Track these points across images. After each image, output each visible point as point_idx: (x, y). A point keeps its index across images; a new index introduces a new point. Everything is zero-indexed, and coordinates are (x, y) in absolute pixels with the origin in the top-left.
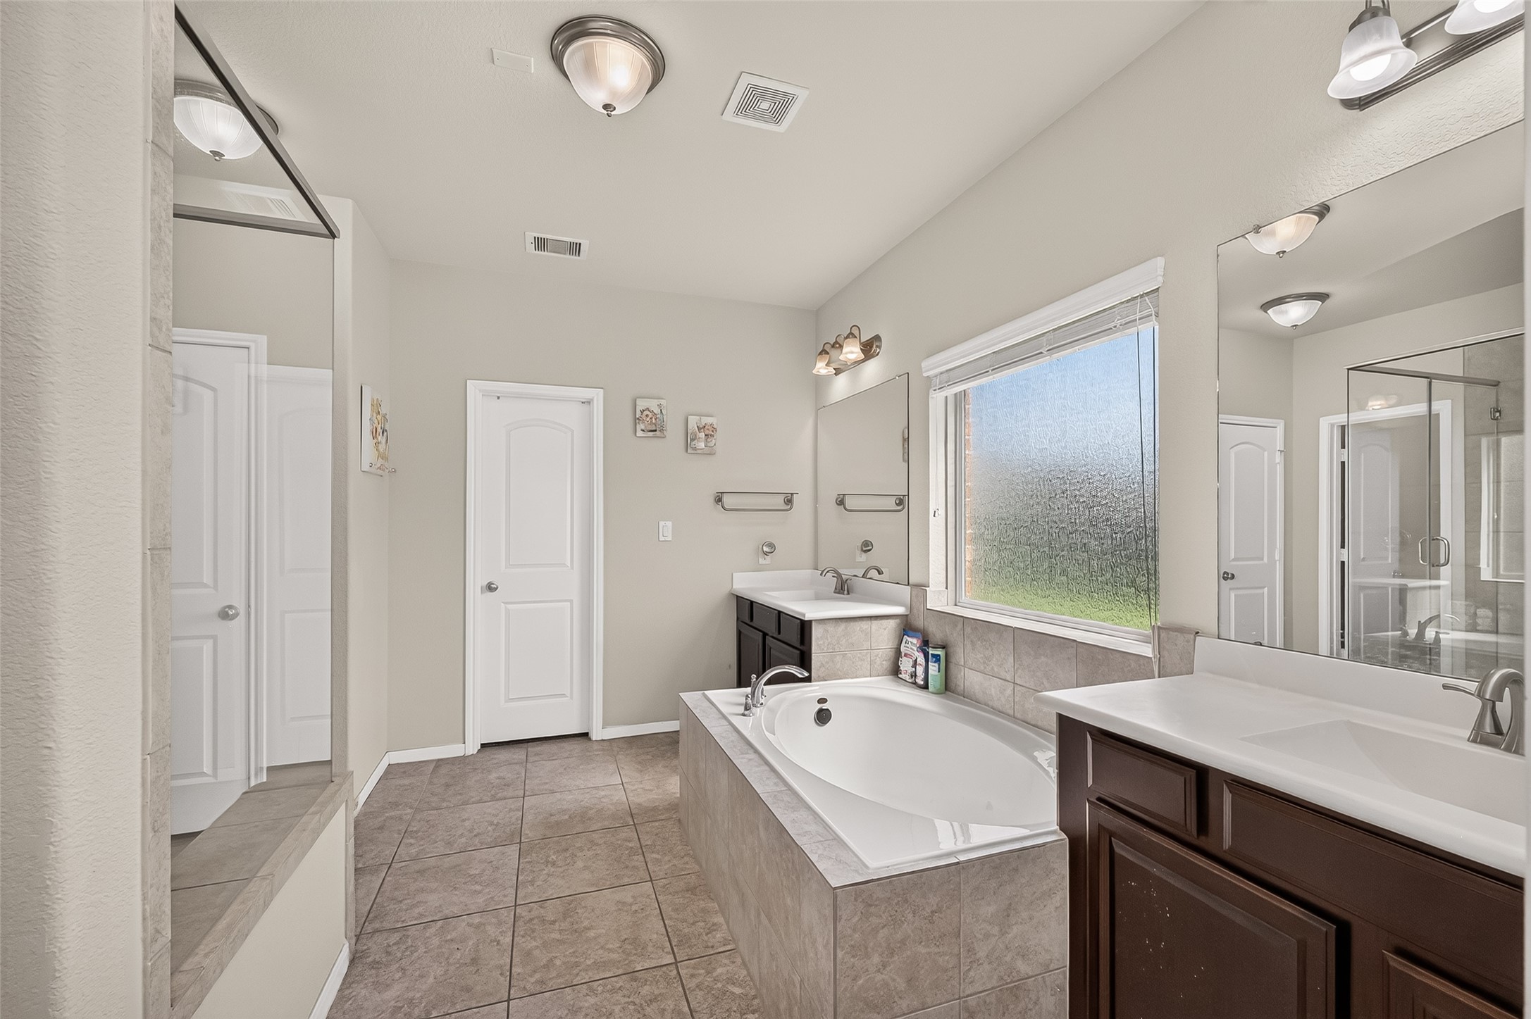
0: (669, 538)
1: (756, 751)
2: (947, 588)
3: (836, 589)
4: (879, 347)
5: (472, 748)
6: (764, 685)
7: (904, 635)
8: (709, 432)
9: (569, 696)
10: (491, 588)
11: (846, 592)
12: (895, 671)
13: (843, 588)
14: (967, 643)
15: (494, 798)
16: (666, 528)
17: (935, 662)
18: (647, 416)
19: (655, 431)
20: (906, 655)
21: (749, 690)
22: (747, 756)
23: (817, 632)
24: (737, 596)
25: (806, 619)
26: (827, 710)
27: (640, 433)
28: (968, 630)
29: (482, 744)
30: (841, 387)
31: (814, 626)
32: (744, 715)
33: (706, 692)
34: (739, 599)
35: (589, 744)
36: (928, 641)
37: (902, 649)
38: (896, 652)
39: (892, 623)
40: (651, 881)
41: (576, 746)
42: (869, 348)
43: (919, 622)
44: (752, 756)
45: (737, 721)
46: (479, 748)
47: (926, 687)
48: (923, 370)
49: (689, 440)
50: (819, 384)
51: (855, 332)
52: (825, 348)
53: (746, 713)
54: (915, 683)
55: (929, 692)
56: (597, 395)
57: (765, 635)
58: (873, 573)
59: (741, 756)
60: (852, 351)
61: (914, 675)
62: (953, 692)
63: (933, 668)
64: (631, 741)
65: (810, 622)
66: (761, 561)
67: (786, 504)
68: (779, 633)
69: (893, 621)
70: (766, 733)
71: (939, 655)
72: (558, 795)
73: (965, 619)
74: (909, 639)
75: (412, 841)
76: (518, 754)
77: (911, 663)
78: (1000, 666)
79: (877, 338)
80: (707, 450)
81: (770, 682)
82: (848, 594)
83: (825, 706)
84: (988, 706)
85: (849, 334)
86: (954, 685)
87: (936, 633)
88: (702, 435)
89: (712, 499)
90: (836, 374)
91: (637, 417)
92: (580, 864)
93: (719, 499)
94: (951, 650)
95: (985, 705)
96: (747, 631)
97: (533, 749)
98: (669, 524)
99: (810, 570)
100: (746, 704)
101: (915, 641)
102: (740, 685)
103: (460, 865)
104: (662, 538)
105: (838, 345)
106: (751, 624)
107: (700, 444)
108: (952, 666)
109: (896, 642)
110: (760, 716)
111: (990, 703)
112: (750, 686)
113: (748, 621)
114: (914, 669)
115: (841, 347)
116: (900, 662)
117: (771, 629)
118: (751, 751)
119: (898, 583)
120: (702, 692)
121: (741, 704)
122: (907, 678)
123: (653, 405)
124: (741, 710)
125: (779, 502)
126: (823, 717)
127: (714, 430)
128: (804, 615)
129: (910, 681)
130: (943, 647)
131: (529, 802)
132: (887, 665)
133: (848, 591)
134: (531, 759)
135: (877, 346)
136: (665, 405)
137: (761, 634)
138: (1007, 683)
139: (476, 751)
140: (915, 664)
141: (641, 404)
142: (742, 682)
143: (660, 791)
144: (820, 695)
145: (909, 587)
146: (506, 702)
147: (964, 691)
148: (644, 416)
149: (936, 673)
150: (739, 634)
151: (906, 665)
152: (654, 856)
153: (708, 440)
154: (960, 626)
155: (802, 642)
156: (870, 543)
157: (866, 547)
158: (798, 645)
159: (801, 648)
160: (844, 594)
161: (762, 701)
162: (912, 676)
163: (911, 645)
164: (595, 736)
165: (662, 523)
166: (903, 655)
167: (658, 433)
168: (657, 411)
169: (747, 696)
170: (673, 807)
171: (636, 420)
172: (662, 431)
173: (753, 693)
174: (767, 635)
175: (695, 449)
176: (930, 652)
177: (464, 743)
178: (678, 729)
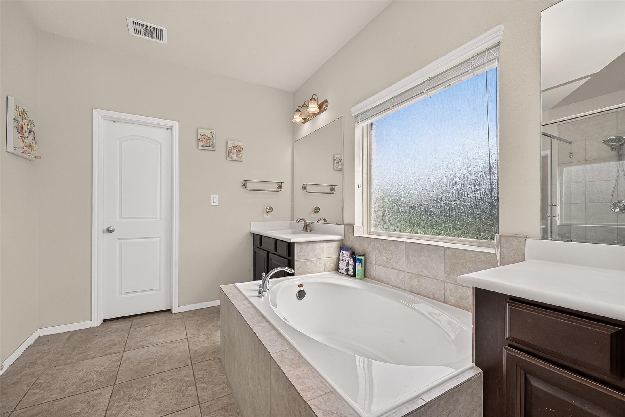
0: (217, 204)
1: (267, 321)
2: (363, 225)
3: (304, 229)
4: (327, 106)
5: (97, 322)
6: (270, 279)
7: (341, 250)
8: (239, 149)
9: (159, 290)
10: (109, 231)
11: (309, 231)
12: (337, 269)
13: (307, 228)
14: (377, 251)
15: (104, 355)
16: (215, 200)
17: (360, 263)
18: (205, 138)
19: (209, 147)
20: (342, 260)
21: (260, 282)
22: (260, 324)
23: (297, 249)
24: (253, 234)
25: (292, 242)
26: (303, 290)
27: (200, 147)
28: (377, 245)
29: (104, 320)
30: (307, 129)
31: (296, 246)
32: (258, 297)
33: (235, 284)
34: (254, 235)
35: (171, 315)
36: (355, 252)
37: (341, 257)
38: (337, 260)
39: (335, 244)
40: (199, 404)
41: (162, 318)
42: (322, 106)
43: (349, 243)
44: (265, 324)
45: (254, 301)
46: (102, 322)
47: (354, 276)
48: (352, 112)
49: (229, 152)
50: (295, 128)
51: (315, 97)
52: (299, 109)
53: (260, 295)
54: (348, 274)
55: (356, 278)
56: (176, 125)
57: (268, 252)
58: (322, 221)
59: (257, 325)
60: (313, 108)
61: (347, 270)
62: (369, 278)
63: (359, 266)
64: (194, 312)
65: (294, 244)
66: (266, 216)
67: (278, 188)
68: (276, 251)
69: (336, 243)
70: (273, 307)
71: (362, 259)
72: (146, 349)
73: (376, 240)
74: (344, 252)
75: (37, 391)
76: (127, 324)
77: (345, 264)
78: (397, 263)
79: (326, 101)
80: (238, 159)
81: (273, 277)
82: (310, 231)
83: (302, 289)
84: (389, 284)
85: (312, 98)
86: (369, 275)
87: (358, 248)
88: (235, 151)
89: (240, 185)
90: (304, 123)
91: (199, 138)
92: (153, 397)
93: (244, 185)
94: (367, 256)
95: (387, 284)
96: (259, 251)
97: (136, 320)
98: (217, 196)
99: (290, 221)
100: (260, 290)
101: (347, 253)
102: (255, 279)
103: (66, 407)
104: (213, 204)
105: (305, 106)
106: (261, 247)
107: (234, 155)
108: (368, 265)
109: (337, 253)
110: (268, 297)
111: (391, 283)
112: (262, 280)
113: (259, 246)
114: (347, 267)
115: (307, 107)
116: (339, 264)
117: (272, 249)
118: (263, 320)
119: (337, 224)
120: (234, 284)
121: (256, 290)
122: (343, 272)
123: (208, 133)
124: (257, 294)
125: (274, 187)
126: (301, 294)
127: (242, 148)
128: (291, 240)
129: (345, 273)
130: (363, 255)
131: (126, 354)
132: (333, 266)
133: (310, 230)
134: (134, 327)
135: (326, 106)
136: (214, 133)
137: (266, 252)
138: (400, 272)
139: (100, 324)
140: (348, 265)
141: (201, 132)
142: (256, 277)
143: (209, 341)
144: (300, 283)
145: (344, 226)
146: (119, 295)
147: (375, 278)
148: (203, 138)
149: (360, 268)
150: (255, 253)
151: (343, 266)
152: (203, 385)
153: (238, 154)
154: (373, 244)
155: (289, 255)
156: (318, 208)
157: (317, 210)
158: (286, 257)
159: (289, 258)
160: (308, 231)
161: (268, 287)
162: (346, 271)
163: (345, 255)
164: (174, 311)
165: (213, 196)
166: (341, 260)
167: (210, 148)
168: (210, 136)
169: (260, 286)
170: (216, 351)
171: (198, 140)
172: (213, 147)
173: (263, 284)
174: (269, 252)
175: (231, 158)
176: (357, 257)
177: (92, 320)
178: (219, 305)
